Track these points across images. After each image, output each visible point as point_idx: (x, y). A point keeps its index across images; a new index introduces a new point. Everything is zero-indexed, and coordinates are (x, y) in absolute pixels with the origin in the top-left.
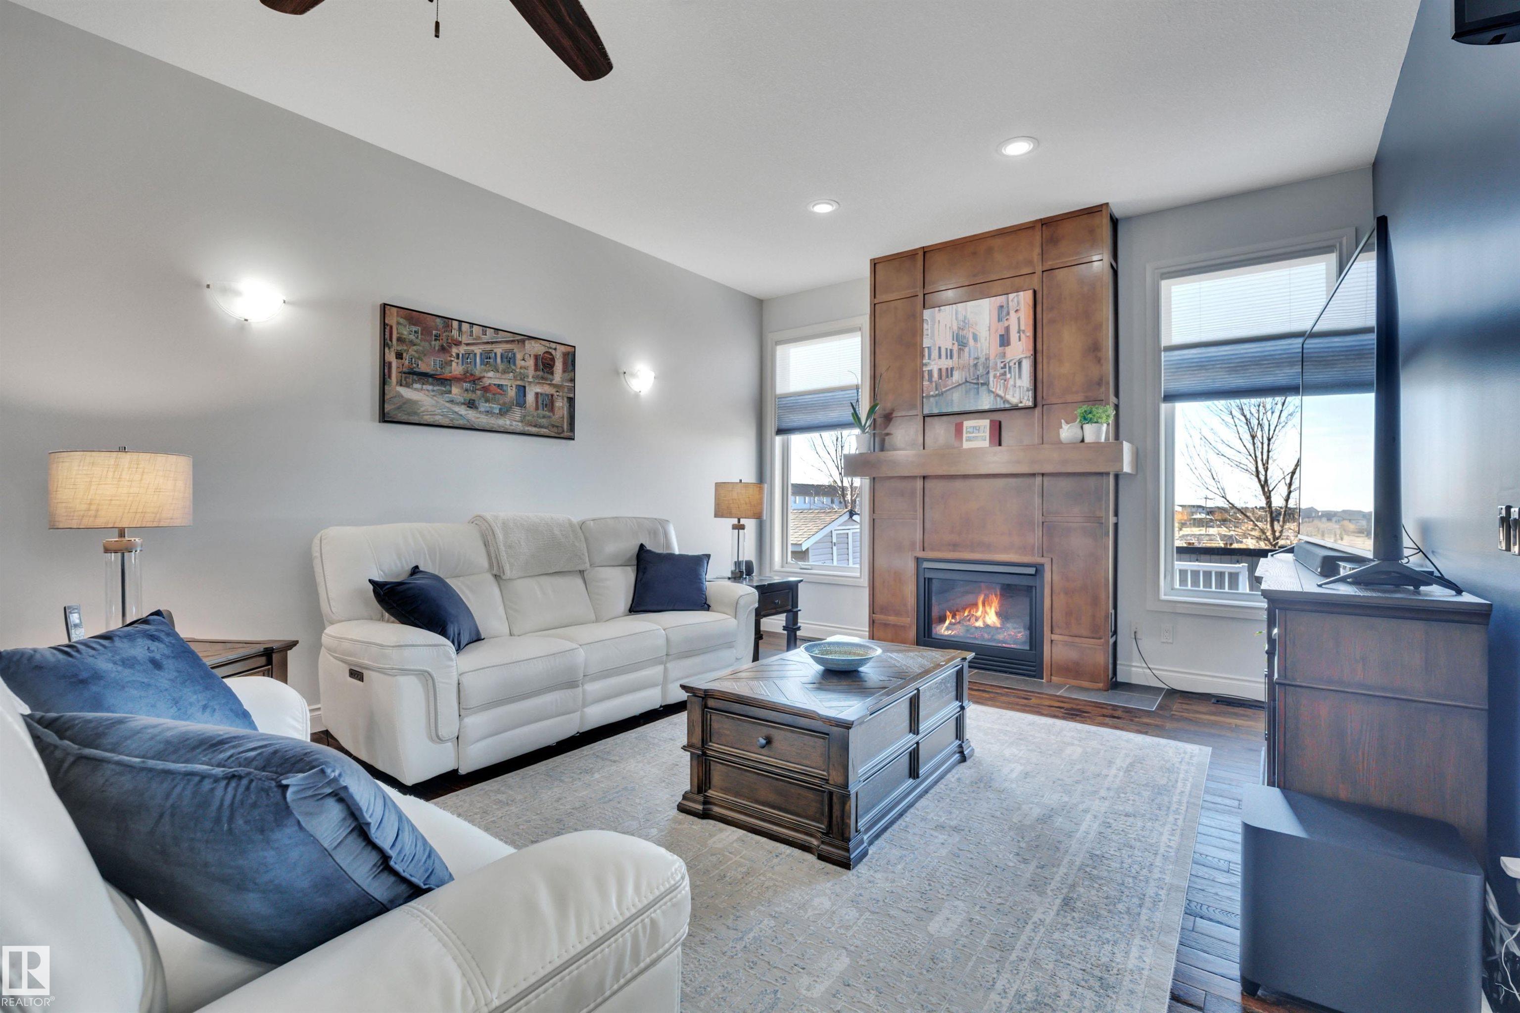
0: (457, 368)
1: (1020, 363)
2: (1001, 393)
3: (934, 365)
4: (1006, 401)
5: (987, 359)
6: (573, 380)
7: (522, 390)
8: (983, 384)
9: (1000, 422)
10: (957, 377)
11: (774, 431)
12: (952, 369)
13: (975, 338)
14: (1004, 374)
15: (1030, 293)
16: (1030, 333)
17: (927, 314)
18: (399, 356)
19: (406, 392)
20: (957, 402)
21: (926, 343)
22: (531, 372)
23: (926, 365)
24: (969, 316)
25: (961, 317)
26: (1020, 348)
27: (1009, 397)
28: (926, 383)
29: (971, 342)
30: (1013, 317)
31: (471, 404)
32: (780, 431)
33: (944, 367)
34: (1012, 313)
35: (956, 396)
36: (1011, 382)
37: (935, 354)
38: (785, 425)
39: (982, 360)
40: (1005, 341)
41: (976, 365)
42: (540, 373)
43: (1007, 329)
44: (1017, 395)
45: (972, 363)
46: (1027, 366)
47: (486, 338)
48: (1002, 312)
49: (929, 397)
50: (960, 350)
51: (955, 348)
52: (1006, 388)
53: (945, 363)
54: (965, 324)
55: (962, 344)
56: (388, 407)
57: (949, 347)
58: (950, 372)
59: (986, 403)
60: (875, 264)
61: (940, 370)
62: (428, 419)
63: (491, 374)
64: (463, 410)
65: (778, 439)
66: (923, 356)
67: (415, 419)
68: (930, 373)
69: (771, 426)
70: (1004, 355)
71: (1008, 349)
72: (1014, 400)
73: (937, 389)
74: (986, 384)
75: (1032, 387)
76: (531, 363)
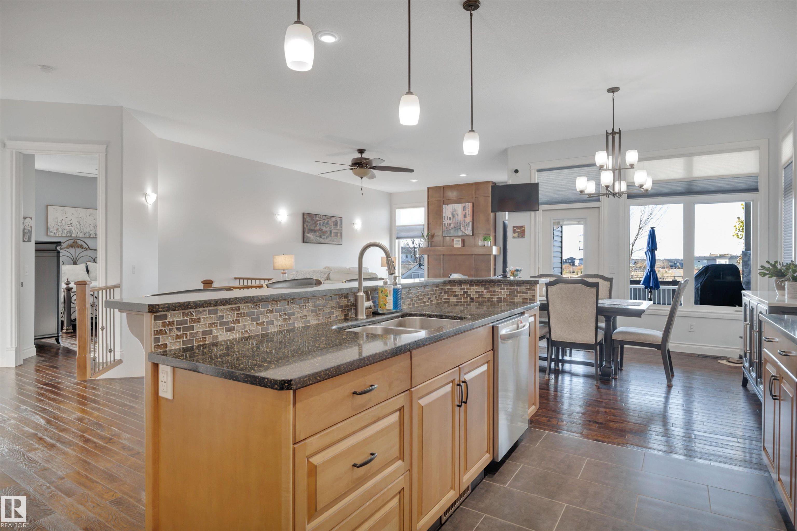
0: (317, 228)
1: (469, 223)
2: (464, 231)
3: (446, 222)
4: (465, 234)
5: (460, 221)
6: (342, 227)
7: (331, 232)
8: (459, 228)
9: (464, 240)
10: (452, 226)
11: (395, 238)
12: (451, 223)
13: (457, 215)
14: (465, 226)
15: (472, 203)
16: (472, 215)
17: (444, 206)
18: (307, 226)
19: (308, 235)
20: (452, 233)
21: (444, 215)
22: (333, 226)
23: (444, 221)
24: (456, 208)
25: (453, 208)
26: (469, 219)
27: (466, 233)
28: (443, 227)
29: (456, 216)
30: (467, 209)
31: (321, 237)
32: (398, 238)
33: (449, 223)
34: (467, 208)
35: (452, 231)
36: (467, 228)
37: (446, 218)
38: (399, 236)
39: (459, 221)
40: (465, 216)
41: (457, 223)
42: (335, 226)
43: (466, 213)
44: (468, 232)
45: (456, 222)
46: (471, 224)
47: (323, 218)
48: (464, 208)
49: (444, 231)
50: (453, 218)
51: (452, 217)
52: (465, 230)
53: (449, 221)
54: (454, 210)
55: (454, 216)
56: (305, 239)
57: (450, 217)
58: (450, 224)
59: (460, 234)
60: (429, 189)
61: (448, 223)
62: (312, 241)
63: (324, 228)
64: (319, 239)
65: (397, 241)
66: (443, 219)
67: (310, 242)
68: (445, 224)
69: (394, 236)
70: (465, 220)
71: (466, 219)
72: (467, 234)
73: (447, 229)
74: (460, 228)
75: (472, 230)
76: (333, 224)
